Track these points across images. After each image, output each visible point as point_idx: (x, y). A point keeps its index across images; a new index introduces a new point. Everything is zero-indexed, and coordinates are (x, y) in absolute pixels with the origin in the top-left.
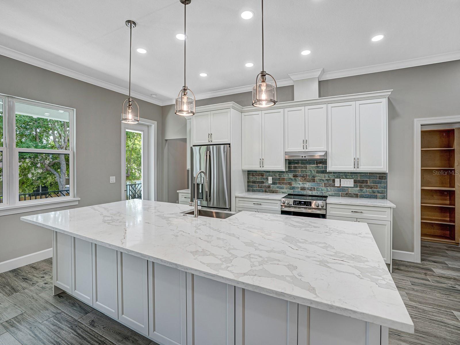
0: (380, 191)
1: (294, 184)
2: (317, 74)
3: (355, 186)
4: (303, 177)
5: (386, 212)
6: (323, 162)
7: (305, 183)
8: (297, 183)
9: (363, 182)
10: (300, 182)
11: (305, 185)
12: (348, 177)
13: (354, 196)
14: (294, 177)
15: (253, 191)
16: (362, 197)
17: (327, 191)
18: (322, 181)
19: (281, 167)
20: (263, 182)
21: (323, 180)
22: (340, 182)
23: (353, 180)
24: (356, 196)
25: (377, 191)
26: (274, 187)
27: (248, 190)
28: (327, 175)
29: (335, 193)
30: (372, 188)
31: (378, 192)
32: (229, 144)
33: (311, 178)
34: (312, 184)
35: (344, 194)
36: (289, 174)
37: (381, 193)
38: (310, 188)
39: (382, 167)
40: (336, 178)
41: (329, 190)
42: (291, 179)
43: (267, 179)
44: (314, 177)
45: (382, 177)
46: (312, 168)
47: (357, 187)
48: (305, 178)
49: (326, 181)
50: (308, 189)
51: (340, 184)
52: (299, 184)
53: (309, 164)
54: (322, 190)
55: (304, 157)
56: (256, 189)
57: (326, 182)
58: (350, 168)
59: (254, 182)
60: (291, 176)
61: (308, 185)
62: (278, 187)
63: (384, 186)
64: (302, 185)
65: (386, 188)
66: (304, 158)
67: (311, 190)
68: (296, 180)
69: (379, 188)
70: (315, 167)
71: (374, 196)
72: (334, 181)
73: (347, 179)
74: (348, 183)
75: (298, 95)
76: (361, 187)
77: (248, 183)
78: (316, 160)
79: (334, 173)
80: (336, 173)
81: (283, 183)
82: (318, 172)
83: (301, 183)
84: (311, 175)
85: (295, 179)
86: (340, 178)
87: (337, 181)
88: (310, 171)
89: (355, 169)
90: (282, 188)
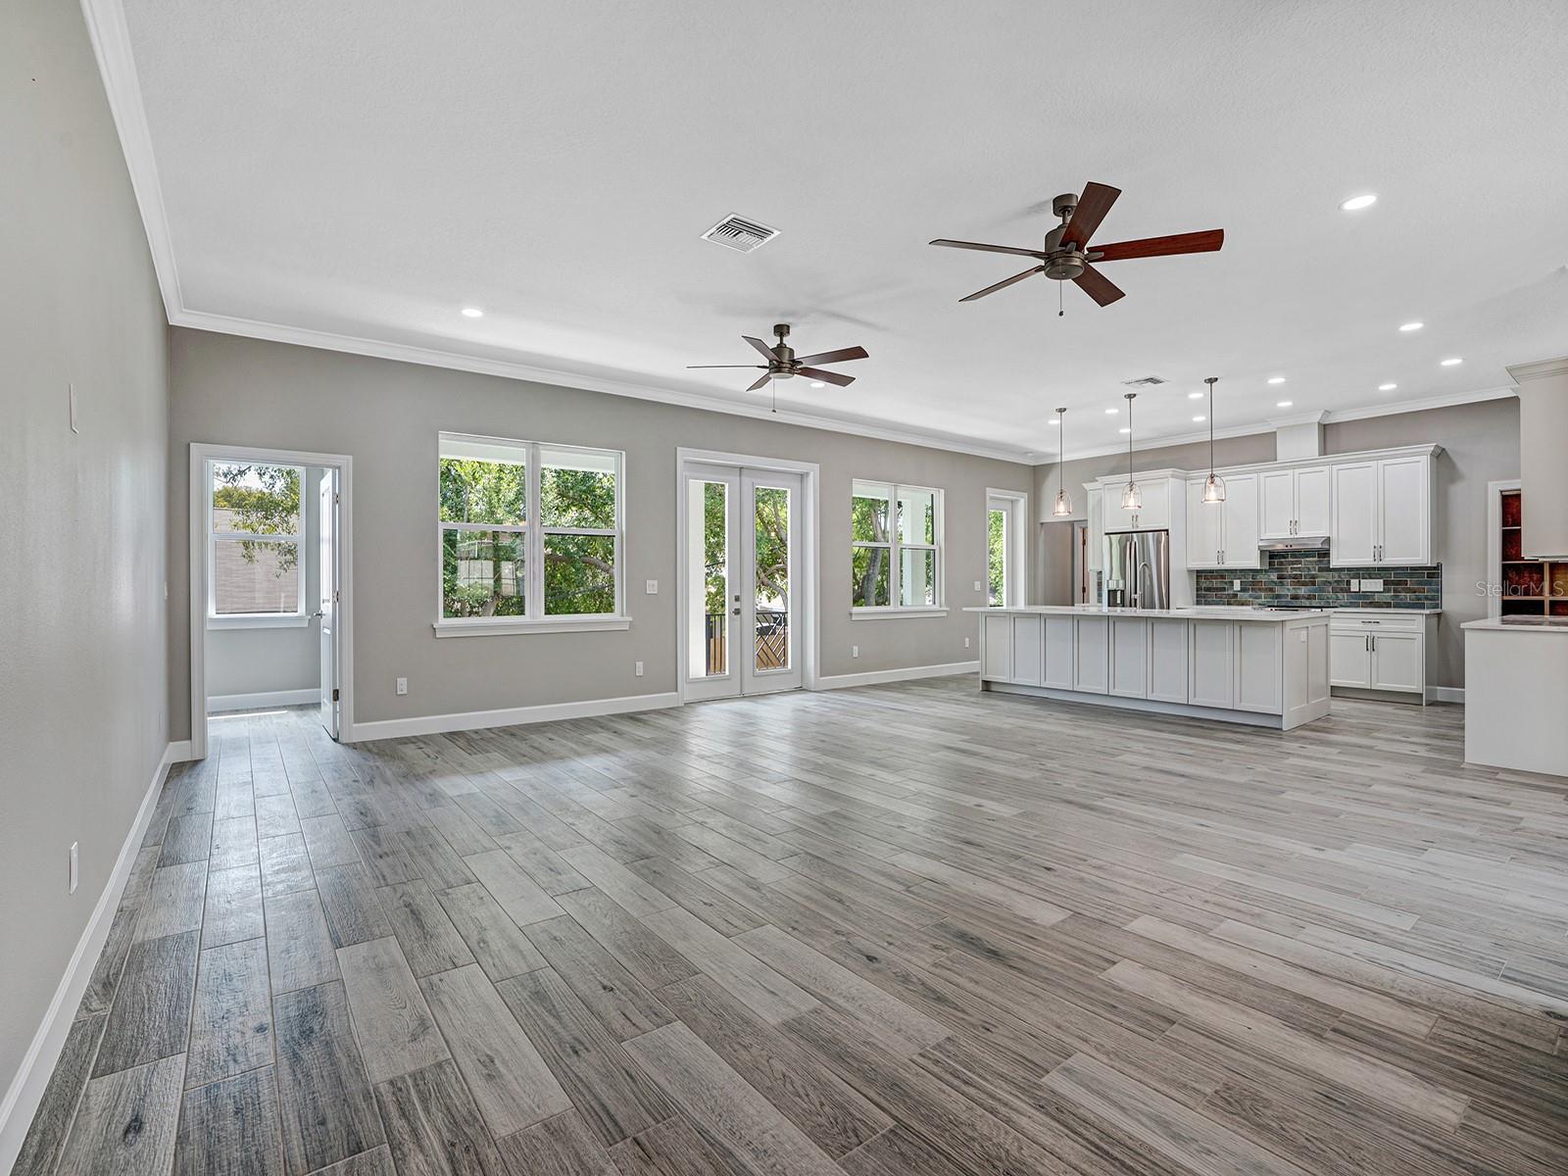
0: (1430, 597)
1: (1278, 590)
2: (1317, 418)
3: (1386, 590)
4: (1294, 578)
6: (1325, 554)
7: (1298, 589)
9: (1399, 583)
10: (1289, 587)
11: (1299, 591)
12: (1373, 576)
13: (1384, 605)
14: (1278, 578)
15: (1207, 603)
16: (1398, 606)
18: (1328, 584)
19: (1254, 562)
20: (1224, 589)
21: (1330, 582)
22: (1360, 585)
23: (1382, 581)
24: (1388, 605)
25: (1424, 597)
26: (1245, 596)
27: (1198, 603)
28: (1334, 574)
29: (1348, 602)
30: (1414, 592)
31: (1427, 598)
32: (1167, 530)
33: (1309, 579)
35: (1365, 603)
36: (1270, 575)
37: (1431, 600)
39: (1422, 557)
40: (1349, 578)
41: (1341, 597)
42: (1274, 582)
43: (1232, 583)
45: (1433, 573)
47: (1389, 591)
48: (1297, 580)
49: (1336, 584)
50: (1305, 597)
51: (1360, 587)
52: (1288, 589)
53: (1305, 558)
55: (1290, 546)
56: (1212, 600)
58: (1368, 561)
59: (1208, 589)
60: (1274, 576)
61: (1304, 591)
62: (1250, 596)
63: (1436, 589)
64: (1293, 592)
66: (1289, 548)
67: (1309, 599)
68: (1282, 584)
69: (1429, 592)
70: (1315, 562)
71: (1417, 605)
72: (1348, 583)
73: (1372, 578)
74: (1375, 585)
75: (1285, 449)
76: (1395, 591)
77: (1197, 591)
78: (1316, 551)
79: (1349, 569)
80: (1353, 570)
81: (1260, 589)
82: (1317, 570)
83: (1291, 588)
84: (1309, 574)
85: (1280, 582)
86: (1359, 578)
87: (1354, 582)
88: (1306, 569)
89: (1376, 563)
90: (1259, 597)
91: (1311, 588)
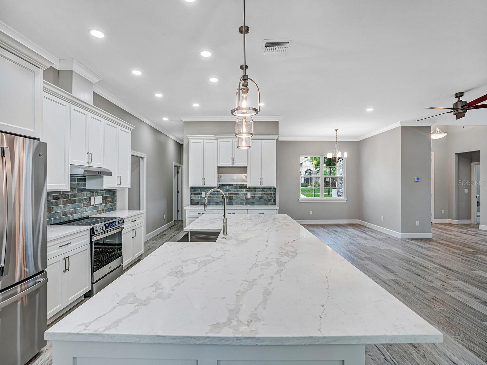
1: (55, 210)
3: (103, 202)
4: (64, 198)
7: (67, 206)
8: (59, 207)
9: (106, 198)
11: (66, 208)
12: (98, 194)
14: (55, 199)
17: (85, 212)
19: (66, 185)
21: (82, 200)
22: (94, 200)
23: (102, 196)
28: (84, 194)
29: (91, 212)
30: (110, 202)
31: (113, 205)
33: (73, 198)
35: (96, 212)
38: (71, 212)
40: (91, 196)
42: (52, 203)
44: (75, 197)
45: (114, 192)
48: (66, 199)
49: (85, 201)
50: (69, 213)
51: (94, 202)
55: (99, 173)
58: (115, 185)
61: (69, 208)
64: (63, 210)
65: (115, 201)
67: (72, 214)
69: (113, 202)
71: (111, 209)
72: (90, 199)
73: (98, 196)
74: (99, 200)
76: (106, 203)
78: (77, 176)
80: (91, 191)
82: (78, 191)
83: (62, 206)
84: (72, 194)
85: (56, 202)
86: (94, 196)
87: (92, 198)
89: (118, 186)
91: (73, 205)
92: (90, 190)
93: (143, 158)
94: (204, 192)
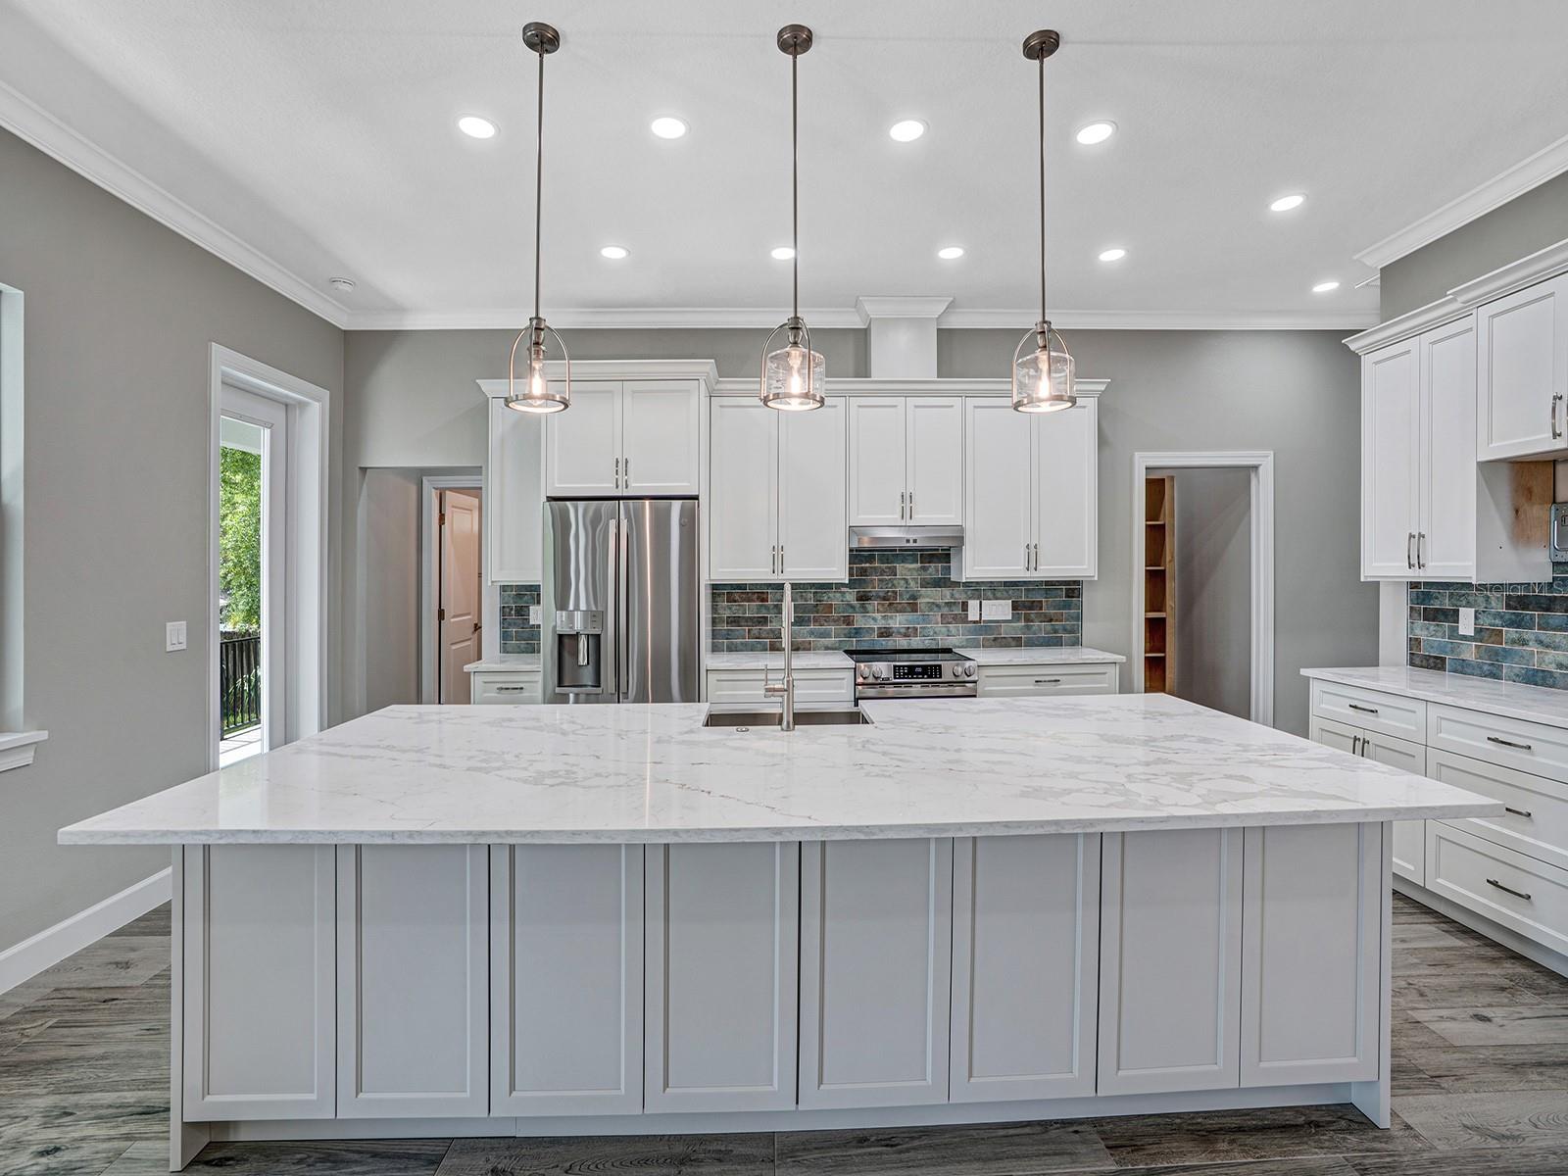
0: (1068, 628)
1: (860, 621)
3: (1016, 618)
4: (884, 599)
5: (1105, 673)
7: (891, 617)
8: (869, 617)
9: (1031, 606)
10: (876, 615)
11: (890, 621)
12: (999, 595)
13: (1013, 643)
14: (859, 599)
16: (1031, 643)
18: (935, 609)
19: (838, 570)
20: (764, 621)
21: (938, 606)
22: (981, 610)
23: (1010, 601)
24: (1017, 642)
25: (1061, 627)
26: (795, 634)
27: (715, 649)
28: (947, 592)
29: (967, 639)
30: (1051, 620)
31: (1065, 630)
32: (697, 498)
33: (908, 600)
34: (910, 617)
35: (988, 640)
36: (844, 593)
37: (1070, 632)
38: (903, 631)
39: (1087, 566)
40: (970, 598)
41: (954, 631)
42: (852, 607)
43: (778, 608)
44: (915, 598)
45: (1072, 589)
46: (909, 573)
47: (1019, 620)
48: (890, 602)
49: (947, 609)
50: (899, 633)
51: (981, 614)
52: (874, 619)
53: (903, 562)
54: (935, 633)
55: (911, 541)
56: (742, 643)
57: (945, 610)
58: (1016, 570)
59: (734, 621)
60: (853, 596)
61: (898, 621)
62: (812, 633)
63: (1075, 615)
64: (881, 623)
65: (1079, 618)
66: (911, 544)
67: (906, 635)
68: (864, 610)
69: (1067, 620)
70: (918, 570)
71: (1055, 641)
72: (965, 606)
73: (997, 599)
74: (998, 610)
76: (1027, 620)
77: (713, 626)
80: (970, 585)
81: (827, 620)
82: (925, 584)
83: (878, 616)
84: (908, 592)
85: (863, 607)
86: (979, 597)
87: (973, 604)
88: (903, 582)
89: (1028, 574)
90: (826, 635)
91: (910, 616)
92: (967, 584)
93: (1256, 468)
94: (1469, 605)
